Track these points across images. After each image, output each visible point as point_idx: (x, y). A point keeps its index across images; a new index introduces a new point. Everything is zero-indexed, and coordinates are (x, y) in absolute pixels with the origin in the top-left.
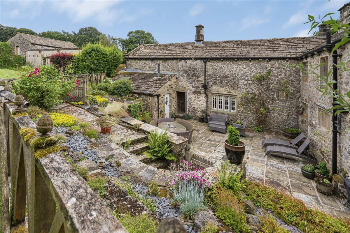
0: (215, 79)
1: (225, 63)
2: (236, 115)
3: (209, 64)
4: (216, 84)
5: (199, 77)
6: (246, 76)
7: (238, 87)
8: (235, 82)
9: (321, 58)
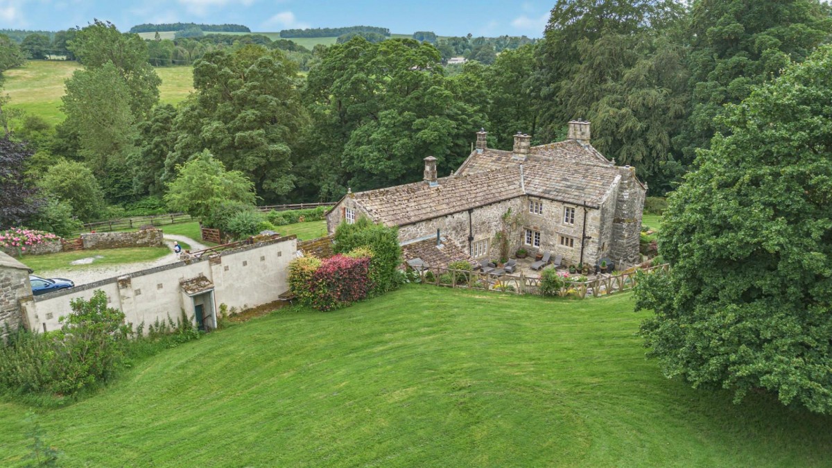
0: (476, 228)
1: (483, 209)
2: (488, 256)
3: (473, 214)
4: (477, 233)
5: (465, 230)
6: (496, 218)
7: (491, 229)
8: (489, 225)
9: (565, 207)
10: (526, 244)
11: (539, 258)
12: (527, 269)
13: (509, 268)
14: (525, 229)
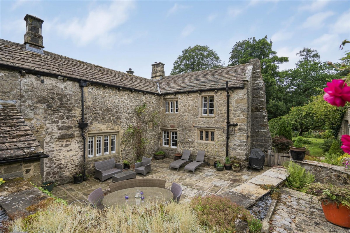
0: (95, 113)
1: (107, 91)
2: (118, 155)
3: (86, 90)
4: (97, 121)
5: (71, 110)
6: (128, 109)
7: (120, 122)
8: (118, 116)
9: (202, 96)
10: (164, 145)
11: (178, 157)
12: (165, 169)
13: (142, 169)
14: (162, 130)
